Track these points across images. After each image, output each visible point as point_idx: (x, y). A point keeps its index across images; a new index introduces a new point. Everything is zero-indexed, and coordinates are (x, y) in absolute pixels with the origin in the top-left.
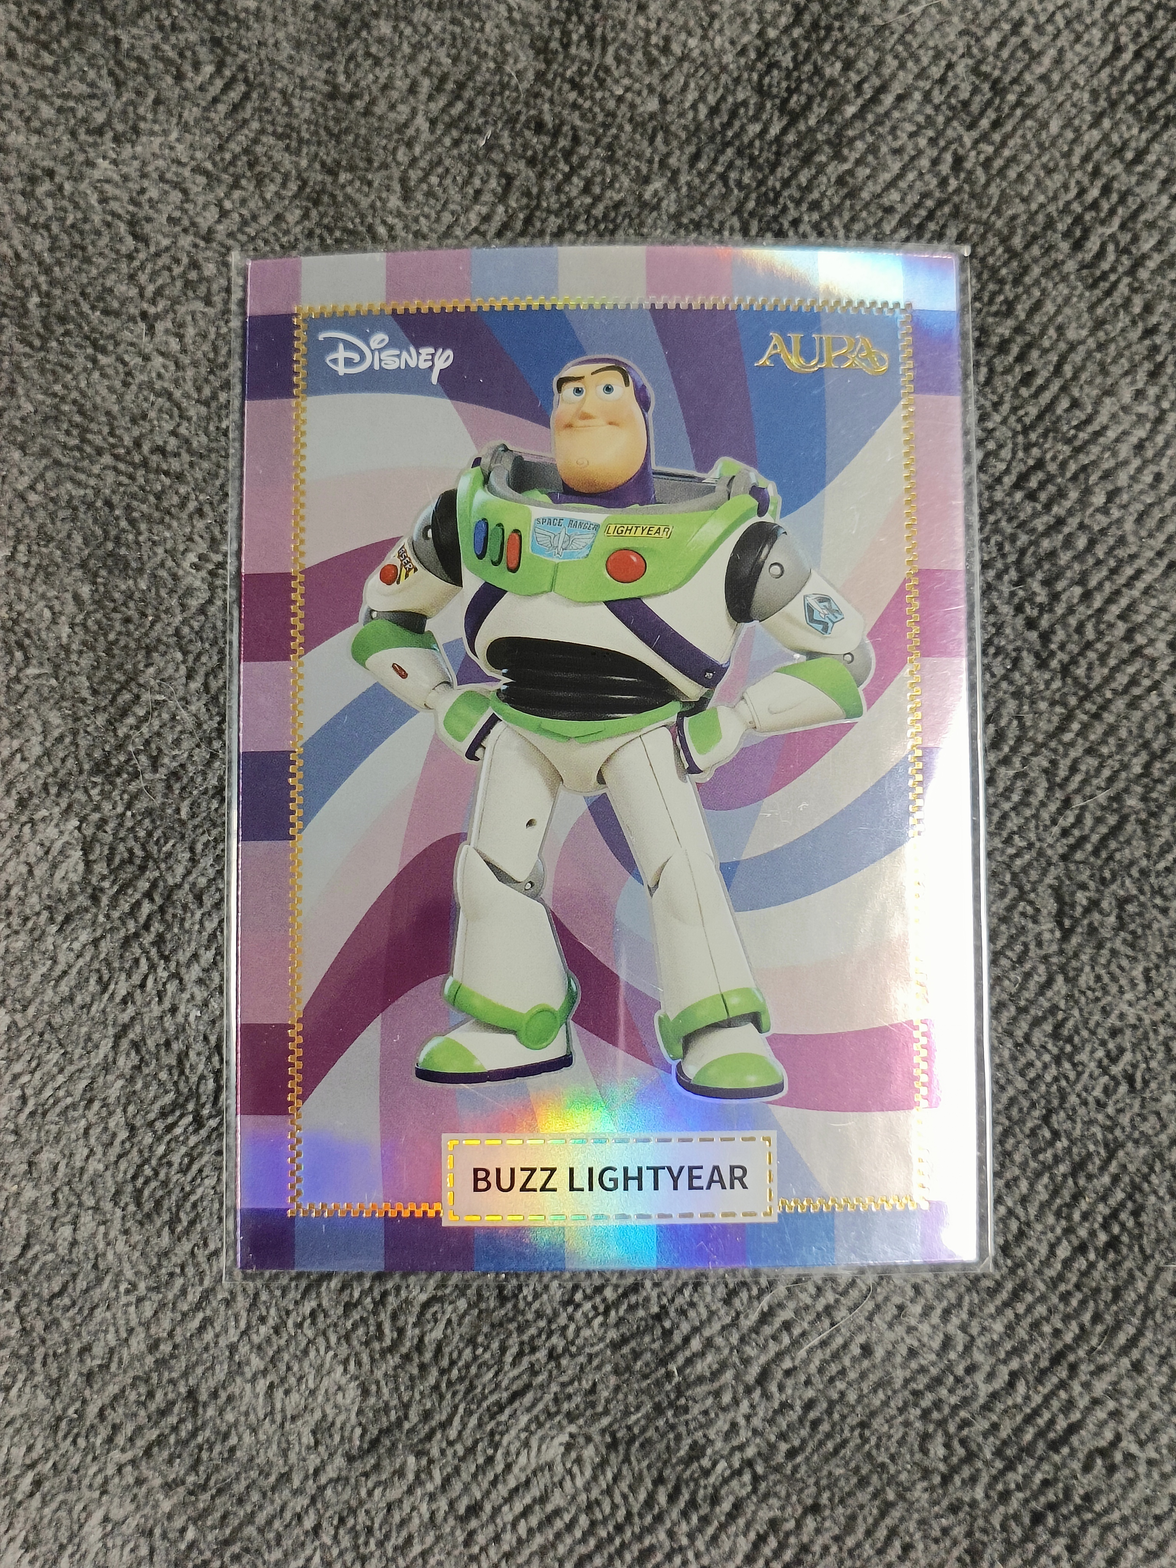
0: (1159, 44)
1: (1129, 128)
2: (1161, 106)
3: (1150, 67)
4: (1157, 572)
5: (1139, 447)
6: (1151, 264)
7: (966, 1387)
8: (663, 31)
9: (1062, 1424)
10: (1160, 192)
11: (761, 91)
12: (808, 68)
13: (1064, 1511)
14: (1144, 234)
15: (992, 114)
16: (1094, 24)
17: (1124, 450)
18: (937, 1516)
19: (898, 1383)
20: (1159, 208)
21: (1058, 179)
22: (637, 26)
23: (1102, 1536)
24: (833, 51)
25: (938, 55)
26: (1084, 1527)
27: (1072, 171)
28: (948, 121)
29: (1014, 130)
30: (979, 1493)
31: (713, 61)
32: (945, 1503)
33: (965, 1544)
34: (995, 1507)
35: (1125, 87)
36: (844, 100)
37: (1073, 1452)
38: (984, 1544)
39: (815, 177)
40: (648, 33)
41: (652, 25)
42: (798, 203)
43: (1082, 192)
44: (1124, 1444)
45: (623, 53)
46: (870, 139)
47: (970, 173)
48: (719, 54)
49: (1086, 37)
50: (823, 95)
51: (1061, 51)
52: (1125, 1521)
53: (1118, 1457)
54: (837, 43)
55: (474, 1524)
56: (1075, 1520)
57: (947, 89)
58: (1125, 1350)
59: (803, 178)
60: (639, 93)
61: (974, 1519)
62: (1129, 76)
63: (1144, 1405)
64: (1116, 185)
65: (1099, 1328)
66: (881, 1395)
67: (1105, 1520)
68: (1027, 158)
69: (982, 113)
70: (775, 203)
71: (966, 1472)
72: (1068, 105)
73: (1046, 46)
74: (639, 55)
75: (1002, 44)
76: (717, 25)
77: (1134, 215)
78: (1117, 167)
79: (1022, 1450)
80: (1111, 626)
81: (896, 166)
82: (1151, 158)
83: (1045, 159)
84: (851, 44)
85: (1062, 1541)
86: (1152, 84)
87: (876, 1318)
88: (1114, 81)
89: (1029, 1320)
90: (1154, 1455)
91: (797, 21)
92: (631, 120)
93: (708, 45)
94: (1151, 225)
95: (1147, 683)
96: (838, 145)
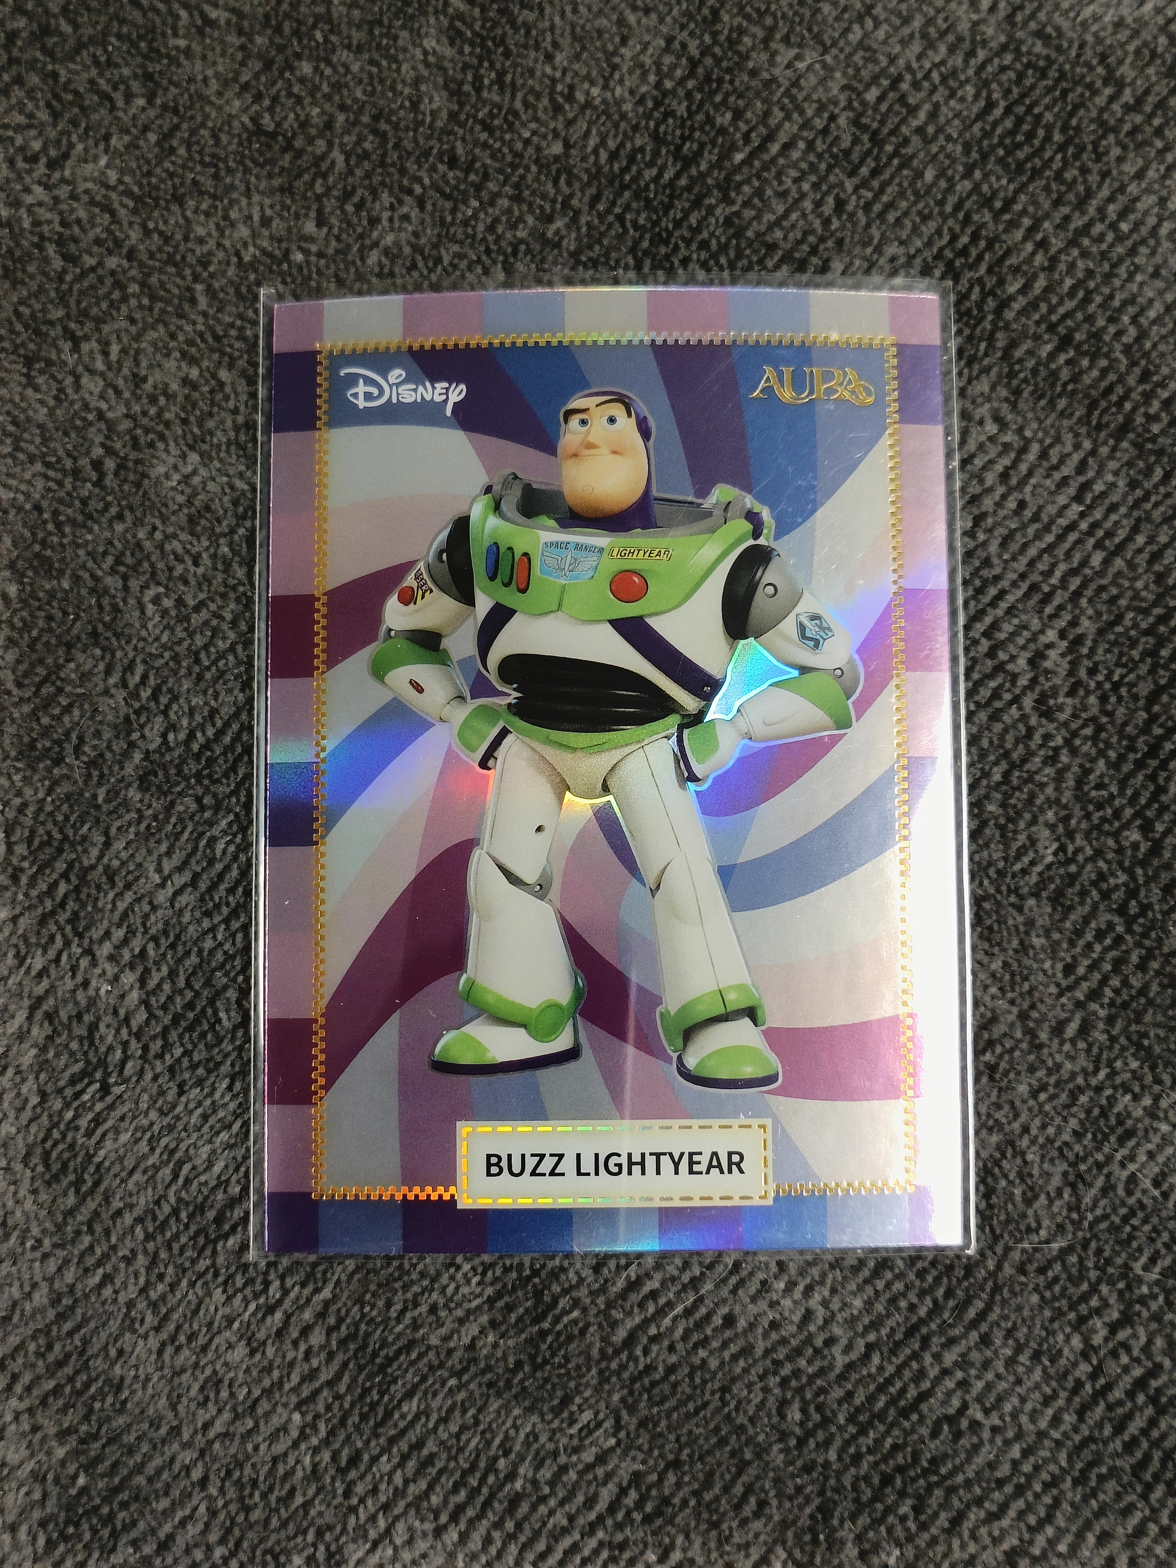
0: (1027, 101)
1: (999, 179)
2: (1028, 159)
3: (1019, 122)
4: (1019, 593)
5: (1004, 476)
6: (1016, 306)
7: (824, 1357)
8: (568, 80)
9: (912, 1393)
10: (1025, 239)
11: (656, 138)
12: (700, 117)
13: (912, 1473)
14: (1010, 277)
15: (871, 163)
16: (967, 81)
17: (990, 478)
18: (793, 1476)
19: (759, 1351)
20: (1024, 254)
21: (932, 225)
22: (544, 74)
23: (947, 1497)
24: (724, 101)
25: (821, 108)
26: (930, 1488)
27: (945, 218)
28: (830, 168)
29: (892, 177)
30: (832, 1455)
31: (613, 110)
32: (799, 1463)
33: (817, 1501)
34: (846, 1468)
35: (996, 141)
36: (733, 148)
37: (922, 1420)
38: (835, 1503)
39: (704, 218)
40: (554, 81)
41: (558, 74)
42: (688, 242)
43: (954, 238)
44: (970, 1412)
45: (531, 99)
46: (756, 183)
47: (852, 215)
48: (618, 103)
49: (960, 93)
50: (713, 143)
51: (937, 106)
52: (968, 1483)
53: (964, 1424)
54: (727, 95)
55: (353, 1474)
56: (922, 1482)
57: (829, 140)
58: (974, 1324)
59: (693, 220)
60: (545, 137)
61: (827, 1478)
62: (999, 131)
63: (990, 1376)
64: (984, 233)
65: (951, 1303)
66: (742, 1363)
67: (949, 1483)
68: (904, 204)
69: (862, 162)
70: (667, 243)
71: (821, 1436)
72: (941, 156)
73: (923, 101)
74: (545, 101)
75: (881, 99)
76: (617, 76)
77: (1001, 261)
78: (987, 217)
79: (873, 1416)
80: (975, 642)
81: (780, 209)
82: (1018, 207)
83: (920, 206)
84: (741, 96)
85: (909, 1502)
86: (1020, 138)
87: (740, 1292)
88: (986, 134)
89: (888, 1295)
90: (997, 1422)
91: (692, 74)
92: (536, 161)
93: (609, 95)
94: (1016, 270)
95: (1007, 696)
96: (726, 189)
